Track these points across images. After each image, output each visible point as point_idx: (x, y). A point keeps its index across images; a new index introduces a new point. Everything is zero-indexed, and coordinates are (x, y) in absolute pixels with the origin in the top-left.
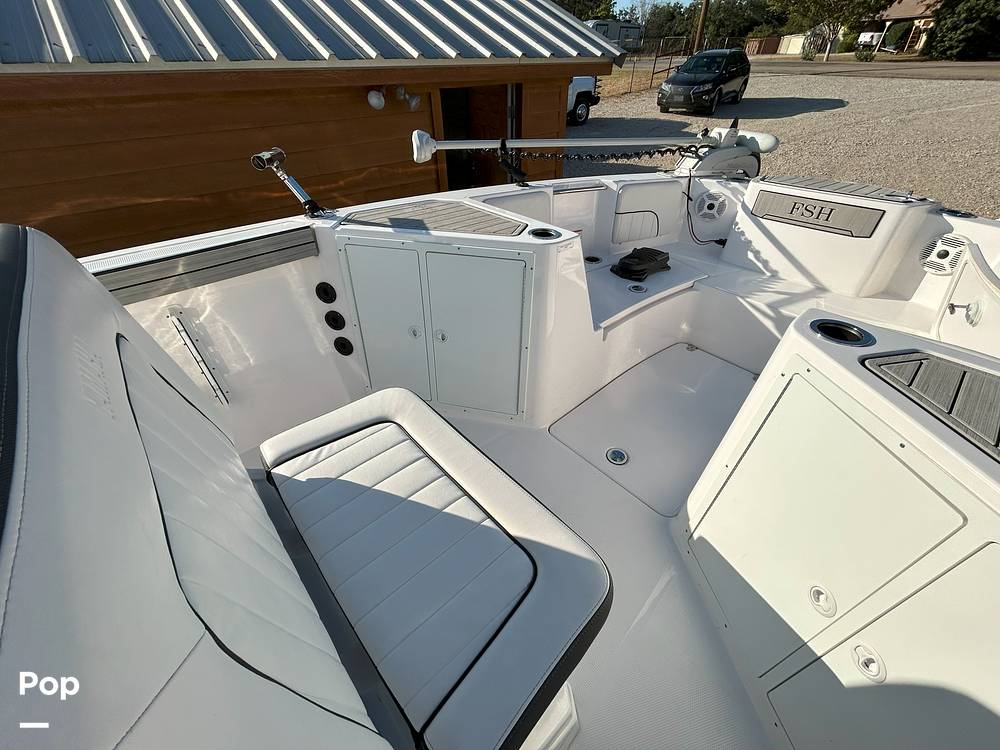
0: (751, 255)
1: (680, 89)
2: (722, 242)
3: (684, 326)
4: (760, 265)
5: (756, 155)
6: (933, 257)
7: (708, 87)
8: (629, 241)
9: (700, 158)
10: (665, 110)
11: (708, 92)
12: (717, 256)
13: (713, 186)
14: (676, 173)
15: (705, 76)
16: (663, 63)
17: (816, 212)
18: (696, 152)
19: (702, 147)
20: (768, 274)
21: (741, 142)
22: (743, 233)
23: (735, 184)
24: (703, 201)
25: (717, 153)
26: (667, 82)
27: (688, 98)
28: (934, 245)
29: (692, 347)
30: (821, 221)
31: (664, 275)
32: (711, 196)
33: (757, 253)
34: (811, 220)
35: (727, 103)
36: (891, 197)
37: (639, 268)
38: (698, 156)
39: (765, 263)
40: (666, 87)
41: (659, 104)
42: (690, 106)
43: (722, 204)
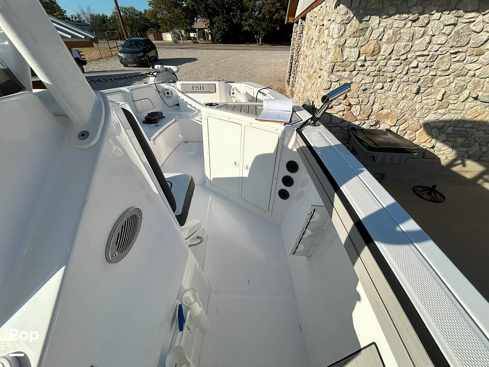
0: (189, 106)
1: (129, 55)
2: (178, 105)
3: (180, 136)
4: (194, 109)
5: (174, 73)
6: (232, 95)
7: (141, 54)
8: (144, 112)
9: (156, 77)
10: (126, 66)
11: (142, 57)
12: (179, 110)
13: (165, 86)
14: (149, 83)
15: (137, 50)
16: (113, 44)
17: (199, 87)
18: (153, 74)
19: (154, 72)
20: (197, 111)
21: (167, 70)
22: (183, 100)
23: (172, 84)
24: (164, 92)
25: (160, 74)
26: (121, 52)
27: (134, 59)
28: (230, 91)
29: (186, 142)
30: (202, 90)
31: (164, 120)
32: (166, 89)
33: (191, 105)
34: (199, 90)
35: (153, 61)
36: (215, 80)
37: (154, 118)
38: (154, 76)
39: (194, 108)
40: (122, 55)
41: (122, 63)
42: (137, 63)
43: (171, 91)
